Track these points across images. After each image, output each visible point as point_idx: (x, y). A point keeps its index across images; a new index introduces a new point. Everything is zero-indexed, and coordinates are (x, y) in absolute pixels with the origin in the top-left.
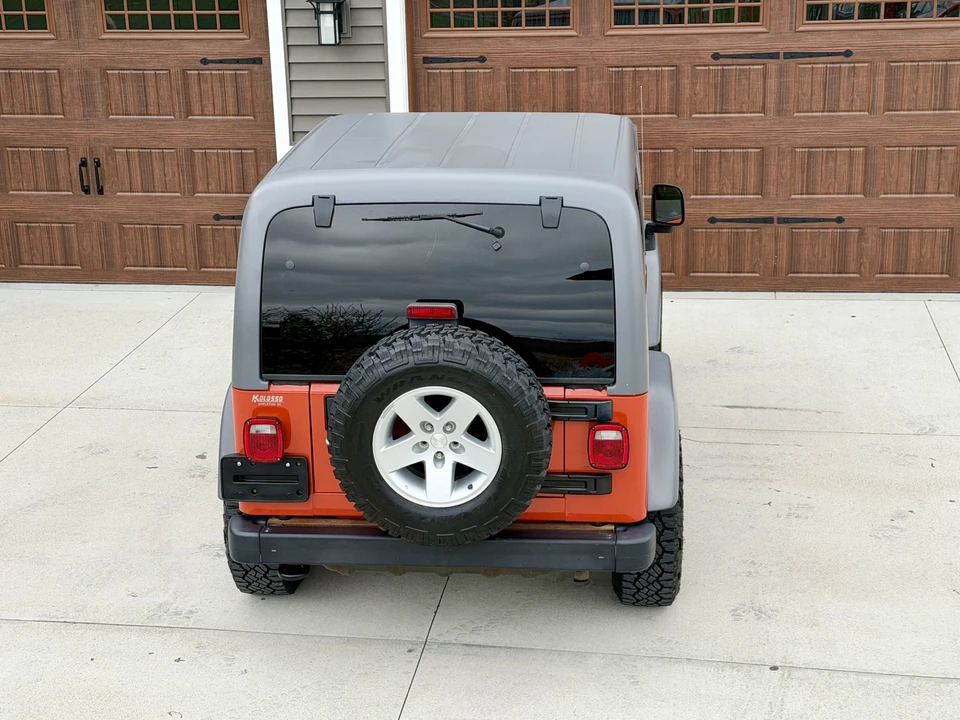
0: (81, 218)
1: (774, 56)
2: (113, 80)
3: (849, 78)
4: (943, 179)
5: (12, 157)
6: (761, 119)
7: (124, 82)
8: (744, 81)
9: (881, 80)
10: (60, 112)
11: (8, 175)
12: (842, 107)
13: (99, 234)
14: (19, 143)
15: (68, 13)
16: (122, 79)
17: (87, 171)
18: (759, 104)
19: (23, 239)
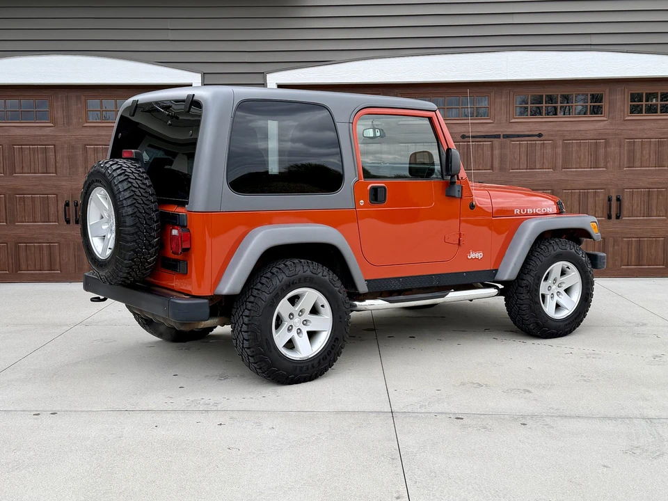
0: (63, 240)
1: (498, 136)
2: (89, 152)
3: (541, 150)
4: (597, 209)
5: (19, 201)
6: (489, 174)
7: (97, 153)
8: (480, 151)
9: (559, 150)
10: (54, 171)
11: (16, 213)
12: (538, 166)
13: (74, 249)
14: (25, 192)
15: (63, 111)
16: (96, 151)
17: (69, 209)
18: (489, 164)
19: (23, 254)
